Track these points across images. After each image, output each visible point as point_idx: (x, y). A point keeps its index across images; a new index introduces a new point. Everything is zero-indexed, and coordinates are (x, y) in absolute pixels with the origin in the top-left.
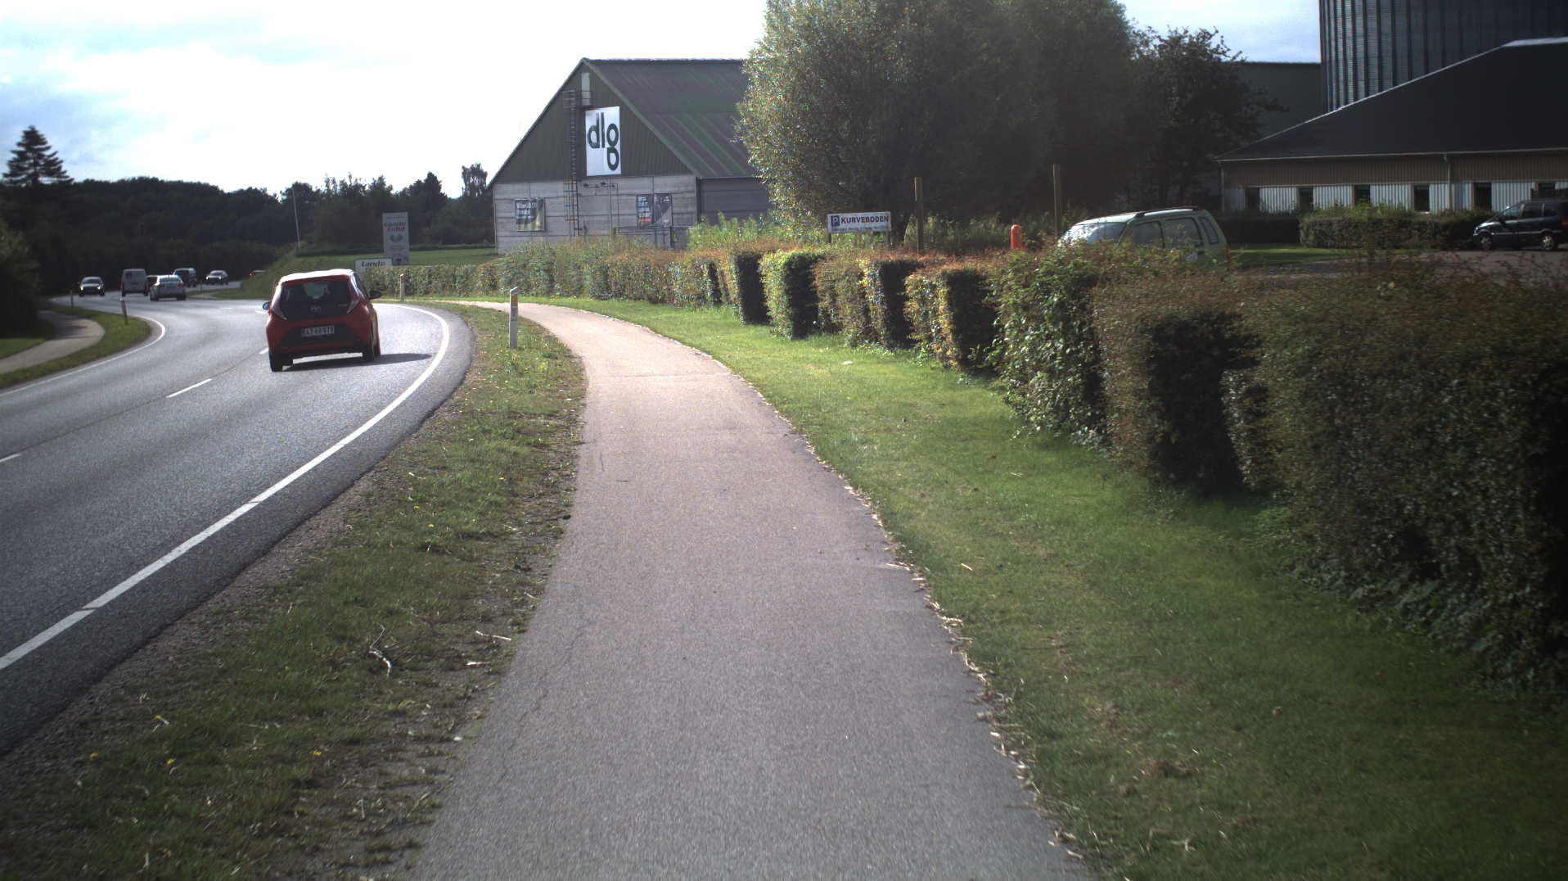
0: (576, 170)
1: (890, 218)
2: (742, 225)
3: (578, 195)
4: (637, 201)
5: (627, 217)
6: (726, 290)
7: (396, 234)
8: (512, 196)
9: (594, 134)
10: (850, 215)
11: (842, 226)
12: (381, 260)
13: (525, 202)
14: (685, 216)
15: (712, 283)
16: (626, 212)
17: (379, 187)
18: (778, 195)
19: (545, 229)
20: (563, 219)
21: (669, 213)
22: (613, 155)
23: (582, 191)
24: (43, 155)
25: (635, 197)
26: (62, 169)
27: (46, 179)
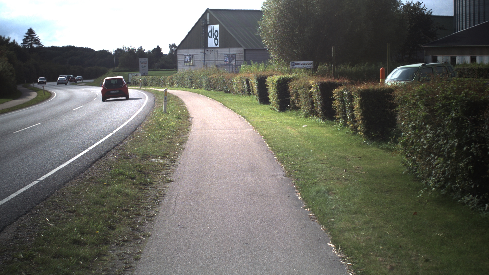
0: (204, 45)
1: (313, 64)
2: (259, 65)
3: (205, 54)
5: (220, 61)
6: (253, 90)
7: (144, 65)
8: (183, 54)
9: (210, 33)
10: (298, 62)
11: (296, 66)
12: (137, 74)
13: (187, 56)
14: (240, 61)
15: (247, 86)
17: (141, 50)
18: (272, 54)
19: (194, 65)
20: (199, 61)
21: (234, 60)
22: (216, 41)
23: (206, 52)
24: (34, 37)
25: (223, 55)
26: (40, 42)
27: (35, 45)
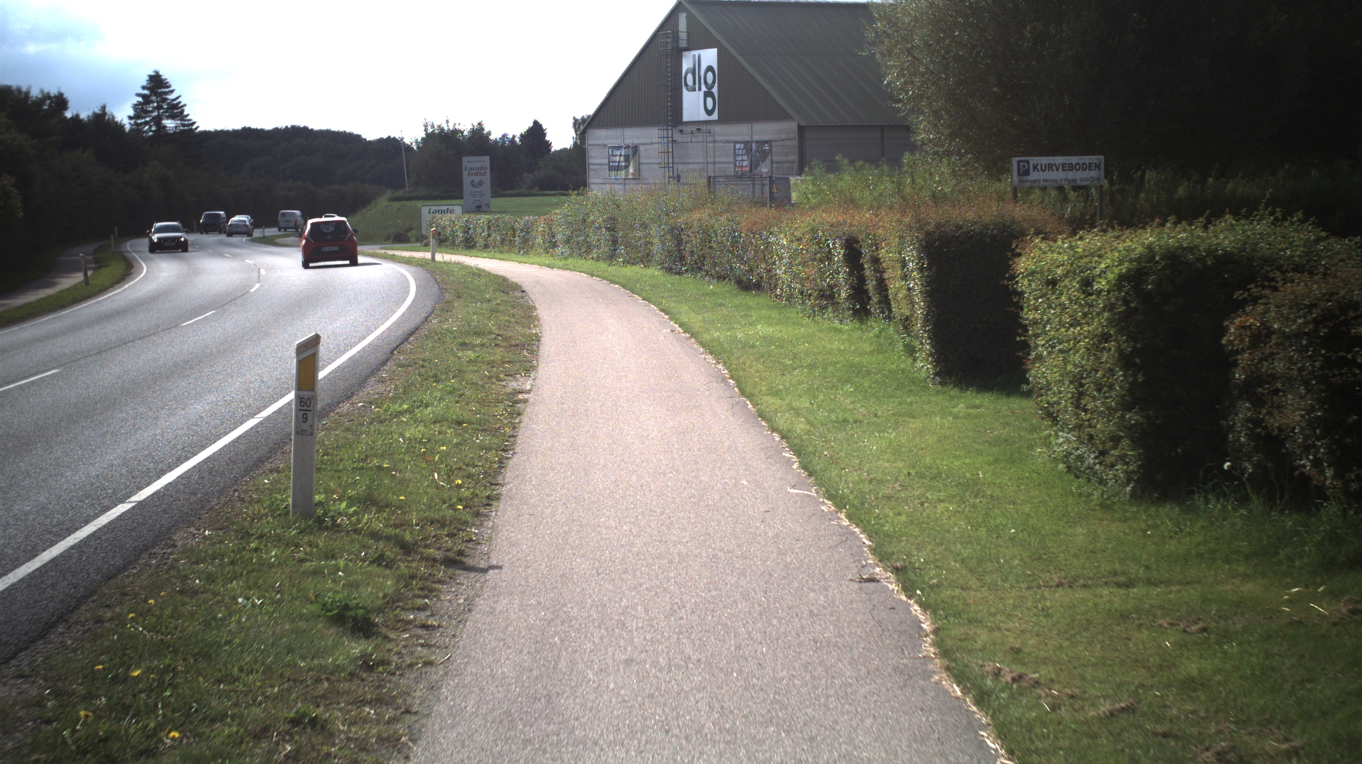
0: (672, 116)
1: (1102, 166)
3: (673, 141)
4: (735, 149)
5: (723, 165)
7: (477, 179)
8: (605, 142)
9: (690, 76)
10: (1045, 160)
11: (1034, 176)
13: (619, 148)
14: (786, 165)
15: (850, 274)
16: (723, 160)
17: (479, 134)
18: (924, 130)
19: (638, 176)
20: (657, 166)
21: (768, 161)
22: (709, 100)
23: (678, 137)
24: (167, 99)
25: (732, 145)
26: (185, 113)
27: (169, 121)
